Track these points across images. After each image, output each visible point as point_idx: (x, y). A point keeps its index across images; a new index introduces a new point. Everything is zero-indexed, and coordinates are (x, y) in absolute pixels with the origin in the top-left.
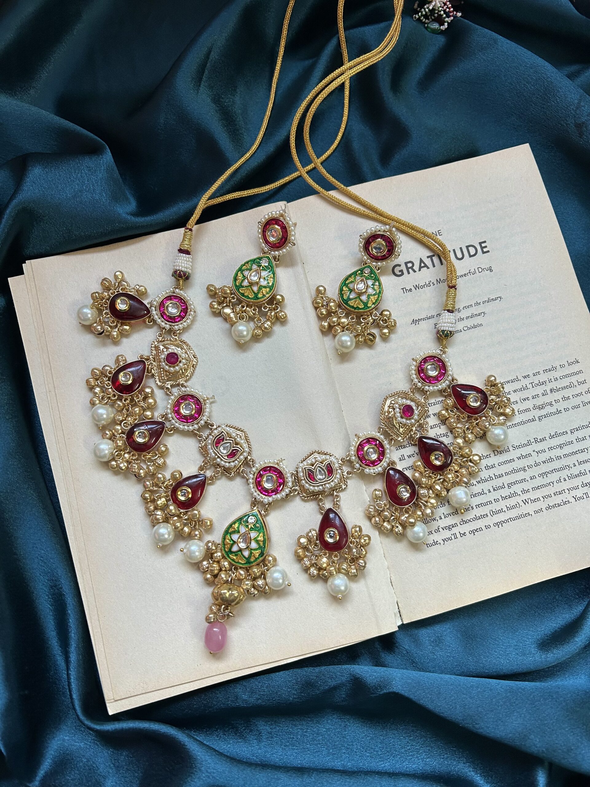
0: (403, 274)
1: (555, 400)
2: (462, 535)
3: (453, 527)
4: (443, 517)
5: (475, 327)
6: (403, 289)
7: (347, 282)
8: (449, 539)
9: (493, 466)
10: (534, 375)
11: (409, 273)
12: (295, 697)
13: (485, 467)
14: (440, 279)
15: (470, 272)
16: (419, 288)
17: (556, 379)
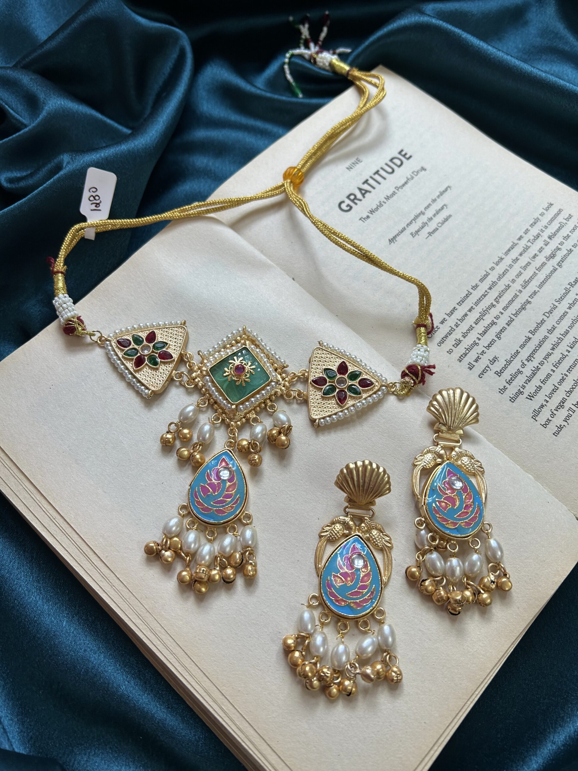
0: (351, 207)
1: (559, 244)
3: (563, 403)
4: (548, 399)
5: (446, 220)
6: (360, 219)
8: (568, 416)
9: (554, 328)
10: (526, 234)
11: (356, 204)
13: (548, 332)
14: (387, 196)
15: (408, 180)
16: (374, 212)
17: (546, 227)
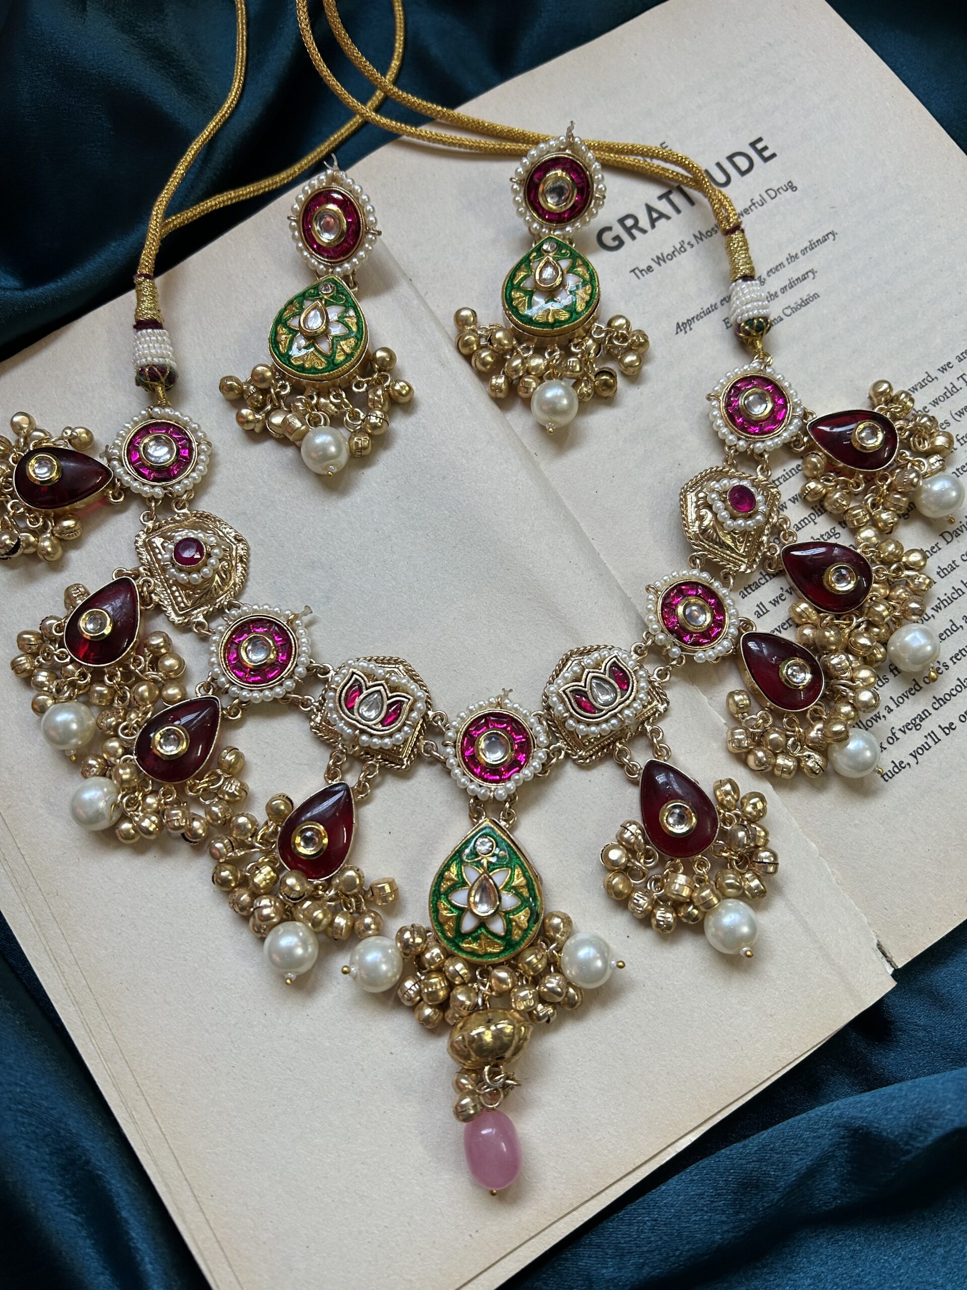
0: (621, 243)
2: (947, 731)
3: (922, 720)
4: (893, 706)
5: (805, 303)
6: (633, 271)
7: (515, 282)
8: (923, 748)
9: (953, 567)
10: (961, 360)
11: (633, 237)
12: (725, 1228)
13: (938, 573)
14: (700, 233)
15: (754, 204)
16: (664, 261)
